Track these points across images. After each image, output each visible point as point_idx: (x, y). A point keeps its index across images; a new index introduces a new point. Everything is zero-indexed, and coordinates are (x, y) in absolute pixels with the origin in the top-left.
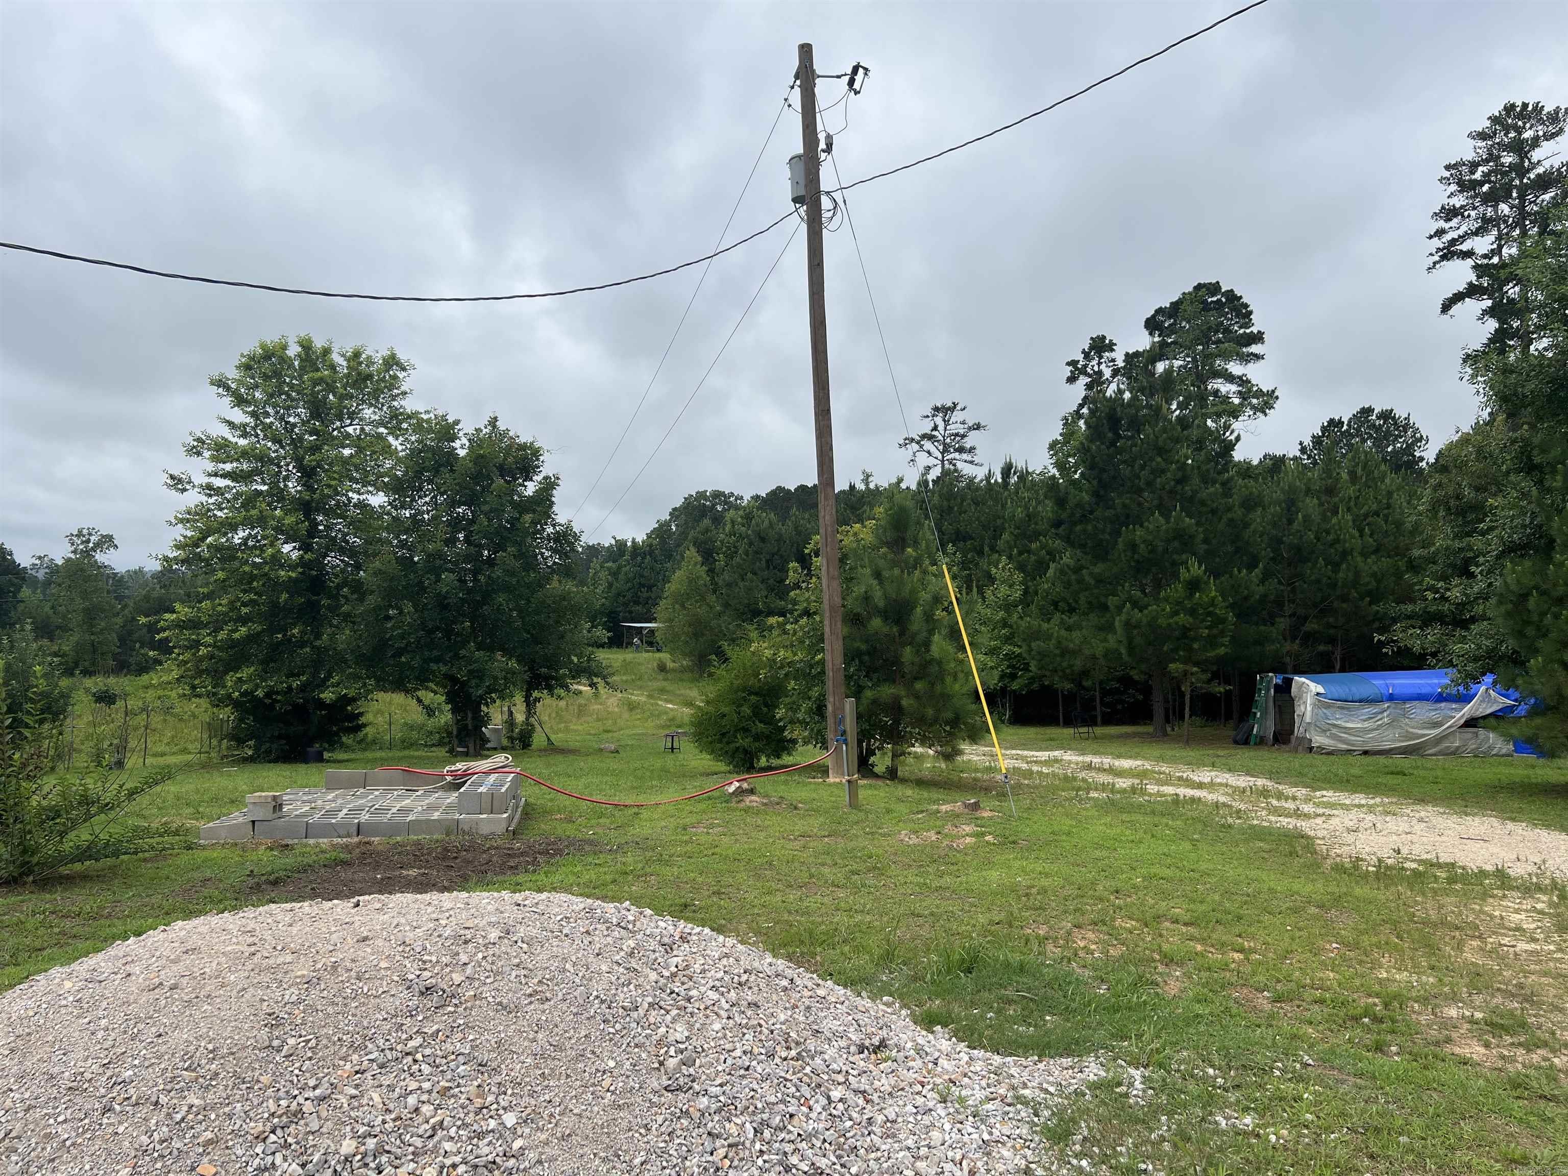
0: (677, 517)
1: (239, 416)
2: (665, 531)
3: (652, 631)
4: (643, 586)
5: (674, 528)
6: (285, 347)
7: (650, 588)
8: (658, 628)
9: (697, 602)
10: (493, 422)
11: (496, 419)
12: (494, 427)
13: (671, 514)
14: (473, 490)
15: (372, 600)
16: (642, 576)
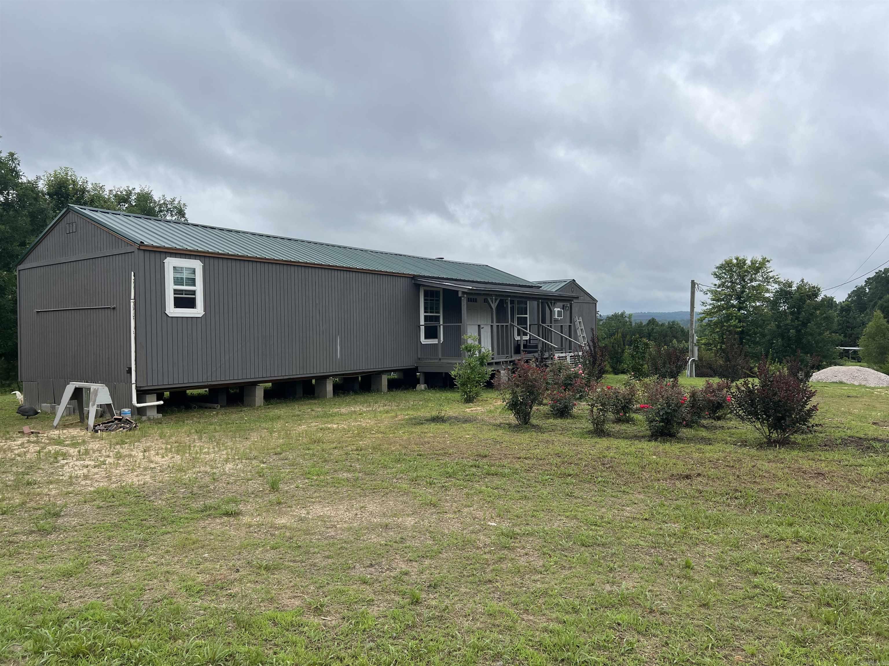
0: (871, 283)
1: (718, 282)
2: (862, 292)
3: (855, 352)
4: (849, 327)
5: (867, 290)
6: (731, 260)
7: (852, 329)
8: (859, 350)
9: (881, 337)
10: (802, 281)
11: (803, 279)
12: (803, 282)
13: (866, 281)
14: (799, 304)
15: (768, 337)
16: (848, 322)
